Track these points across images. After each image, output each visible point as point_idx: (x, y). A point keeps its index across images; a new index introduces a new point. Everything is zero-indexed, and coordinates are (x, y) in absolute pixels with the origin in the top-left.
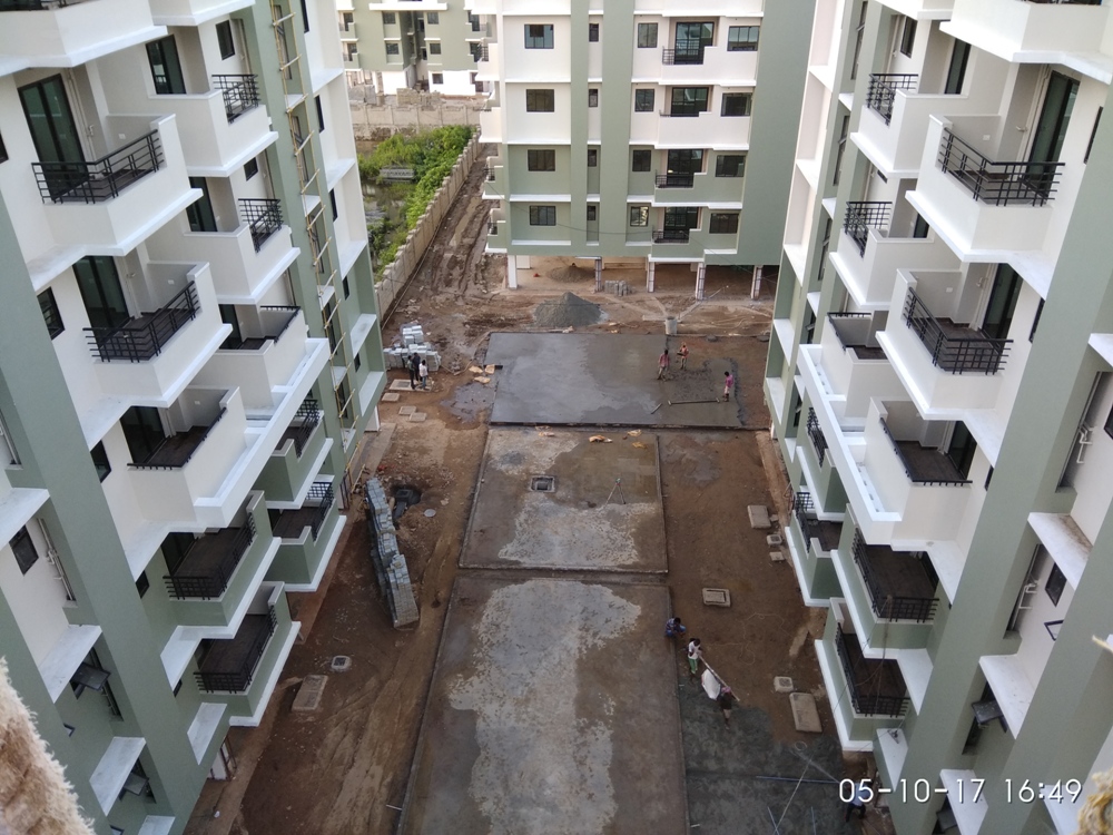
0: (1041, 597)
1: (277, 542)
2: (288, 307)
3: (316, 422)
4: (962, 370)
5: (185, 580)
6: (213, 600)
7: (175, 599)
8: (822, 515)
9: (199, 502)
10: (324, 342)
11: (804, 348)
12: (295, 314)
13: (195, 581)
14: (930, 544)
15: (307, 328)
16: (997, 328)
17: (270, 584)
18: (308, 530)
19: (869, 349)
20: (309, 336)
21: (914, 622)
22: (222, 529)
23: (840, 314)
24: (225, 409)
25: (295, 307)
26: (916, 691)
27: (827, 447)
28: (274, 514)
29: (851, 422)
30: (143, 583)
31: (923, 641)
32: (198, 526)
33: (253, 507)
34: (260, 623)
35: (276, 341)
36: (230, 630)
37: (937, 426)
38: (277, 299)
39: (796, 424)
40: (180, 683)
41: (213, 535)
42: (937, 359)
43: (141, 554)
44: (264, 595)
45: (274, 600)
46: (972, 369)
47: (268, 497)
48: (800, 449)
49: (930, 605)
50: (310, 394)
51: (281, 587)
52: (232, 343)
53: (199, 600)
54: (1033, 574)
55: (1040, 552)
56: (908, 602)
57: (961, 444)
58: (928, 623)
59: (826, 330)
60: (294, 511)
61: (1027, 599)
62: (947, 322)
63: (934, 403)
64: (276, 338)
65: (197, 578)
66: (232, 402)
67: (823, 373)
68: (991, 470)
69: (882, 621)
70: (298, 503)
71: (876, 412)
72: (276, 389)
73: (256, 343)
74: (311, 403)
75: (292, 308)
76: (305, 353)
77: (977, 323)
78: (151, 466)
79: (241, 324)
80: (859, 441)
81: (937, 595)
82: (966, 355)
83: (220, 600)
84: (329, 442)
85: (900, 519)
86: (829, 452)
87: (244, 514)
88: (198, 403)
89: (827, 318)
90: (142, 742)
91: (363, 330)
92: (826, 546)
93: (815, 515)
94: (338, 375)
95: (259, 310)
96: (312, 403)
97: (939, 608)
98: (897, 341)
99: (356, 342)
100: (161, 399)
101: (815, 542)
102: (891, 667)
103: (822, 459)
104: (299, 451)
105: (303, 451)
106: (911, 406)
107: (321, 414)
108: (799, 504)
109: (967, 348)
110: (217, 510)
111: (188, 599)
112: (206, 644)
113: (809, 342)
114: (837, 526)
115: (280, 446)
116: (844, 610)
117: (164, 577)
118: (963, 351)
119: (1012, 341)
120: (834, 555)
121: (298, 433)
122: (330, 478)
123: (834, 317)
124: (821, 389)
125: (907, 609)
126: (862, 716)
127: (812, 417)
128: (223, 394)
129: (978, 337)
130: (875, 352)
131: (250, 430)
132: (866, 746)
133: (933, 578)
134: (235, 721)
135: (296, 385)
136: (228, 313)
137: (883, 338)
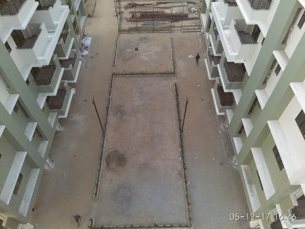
0: (273, 73)
1: (63, 69)
3: (68, 33)
4: (259, 9)
5: (39, 81)
6: (48, 86)
7: (37, 86)
8: (215, 55)
9: (39, 58)
10: (67, 7)
11: (213, 3)
13: (42, 81)
14: (245, 61)
15: (61, 2)
17: (64, 81)
18: (71, 65)
19: (232, 3)
20: (62, 5)
21: (238, 82)
24: (41, 29)
26: (237, 100)
27: (218, 34)
29: (226, 26)
30: (28, 82)
31: (240, 87)
32: (40, 65)
33: (54, 59)
36: (55, 93)
37: (250, 26)
39: (209, 28)
40: (43, 108)
41: (44, 67)
42: (252, 5)
44: (62, 84)
45: (65, 85)
46: (262, 8)
48: (210, 36)
49: (243, 77)
50: (65, 24)
51: (66, 82)
52: (39, 8)
53: (44, 86)
54: (272, 67)
55: (275, 61)
56: (237, 77)
57: (256, 31)
58: (242, 82)
61: (270, 74)
63: (250, 20)
64: (52, 6)
66: (43, 27)
67: (218, 11)
68: (264, 39)
69: (230, 83)
70: (67, 57)
71: (233, 23)
72: (55, 23)
73: (46, 8)
74: (66, 27)
76: (62, 11)
78: (23, 48)
79: (41, 2)
80: (227, 32)
81: (245, 75)
82: (261, 4)
83: (50, 86)
84: (73, 39)
85: (237, 54)
86: (219, 36)
88: (32, 28)
90: (36, 123)
92: (216, 64)
93: (213, 55)
94: (73, 17)
97: (245, 78)
99: (77, 6)
100: (22, 27)
101: (213, 62)
102: (231, 94)
103: (216, 38)
104: (65, 42)
106: (243, 20)
107: (69, 30)
108: (210, 51)
109: (261, 2)
110: (44, 60)
111: (41, 86)
113: (214, 1)
114: (220, 57)
116: (220, 80)
117: (33, 80)
120: (218, 66)
121: (64, 36)
122: (75, 50)
124: (218, 17)
125: (237, 79)
126: (223, 107)
127: (215, 25)
128: (39, 25)
130: (234, 4)
131: (50, 36)
132: (223, 114)
133: (245, 70)
134: (60, 117)
135: (61, 21)
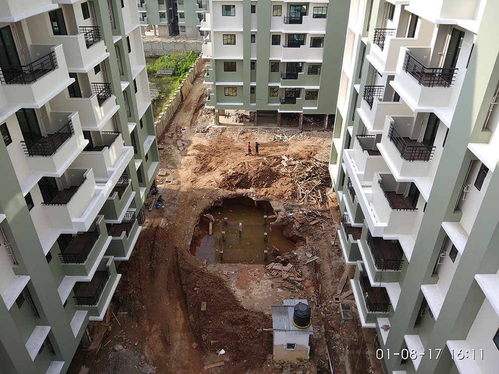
0: (448, 259)
1: (110, 238)
2: (114, 132)
3: (128, 184)
4: (413, 160)
5: (68, 255)
6: (81, 264)
7: (64, 264)
8: (353, 224)
9: (74, 220)
10: (131, 149)
11: (346, 151)
12: (118, 135)
13: (73, 255)
15: (123, 142)
16: (429, 141)
17: (107, 257)
18: (124, 232)
19: (374, 151)
20: (124, 146)
21: (393, 271)
22: (85, 232)
23: (362, 136)
24: (86, 178)
25: (117, 132)
26: (394, 300)
27: (356, 194)
28: (108, 226)
29: (366, 183)
30: (49, 257)
31: (397, 279)
32: (74, 231)
33: (99, 222)
34: (102, 274)
35: (109, 148)
36: (89, 277)
37: (403, 184)
38: (110, 129)
39: (343, 184)
40: (66, 301)
41: (81, 235)
42: (403, 155)
43: (48, 243)
44: (104, 262)
45: (109, 264)
46: (418, 159)
47: (106, 218)
48: (344, 195)
49: (400, 263)
50: (125, 171)
51: (112, 258)
52: (88, 148)
53: (75, 264)
54: (444, 249)
55: (447, 239)
56: (390, 262)
57: (413, 193)
58: (399, 271)
59: (356, 143)
60: (118, 224)
61: (441, 260)
62: (407, 139)
63: (402, 174)
64: (109, 146)
65: (74, 254)
66: (90, 174)
67: (354, 162)
68: (426, 203)
69: (380, 270)
70: (120, 220)
71: (377, 178)
72: (109, 169)
73: (100, 148)
75: (116, 133)
76: (123, 153)
77: (421, 139)
78: (52, 204)
79: (93, 140)
80: (369, 191)
81: (403, 259)
82: (415, 153)
83: (84, 264)
84: (134, 194)
85: (386, 225)
86: (356, 197)
87: (95, 226)
88: (73, 175)
89: (356, 138)
90: (48, 328)
91: (149, 143)
92: (355, 239)
93: (351, 225)
94: (138, 164)
95: (101, 133)
96: (126, 176)
97: (404, 264)
98: (386, 148)
99: (146, 148)
100: (56, 173)
101: (350, 236)
102: (383, 290)
103: (353, 198)
104: (120, 198)
105: (122, 198)
106: (391, 176)
107: (130, 180)
108: (343, 220)
109: (416, 150)
110: (82, 223)
111: (69, 264)
112: (78, 285)
113: (348, 148)
114: (360, 229)
115: (111, 195)
116: (363, 266)
117: (59, 254)
118: (414, 152)
119: (435, 147)
120: (359, 241)
121: (119, 189)
122: (135, 210)
123: (359, 137)
124: (353, 169)
125: (390, 265)
126: (371, 312)
127: (349, 181)
128: (85, 171)
129: (421, 145)
130: (377, 152)
131: (97, 187)
132: (373, 325)
133: (401, 252)
134: (92, 318)
135: (118, 168)
136: (87, 134)
137: (380, 146)
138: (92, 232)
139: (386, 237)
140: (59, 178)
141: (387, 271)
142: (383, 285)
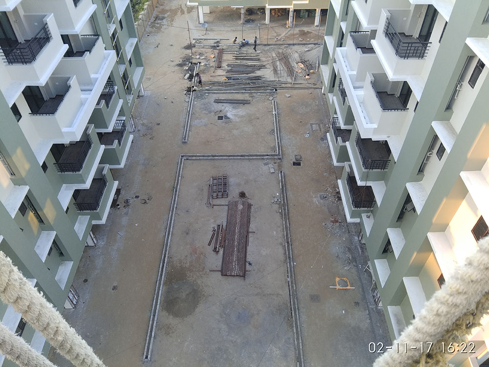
0: (434, 157)
1: (103, 147)
2: (94, 35)
3: (114, 92)
4: (408, 57)
5: (64, 165)
6: (77, 173)
7: (61, 173)
8: (343, 127)
9: (64, 130)
10: (114, 52)
11: (338, 49)
12: (98, 39)
14: (388, 137)
15: (104, 46)
16: (425, 37)
17: (102, 165)
18: (116, 142)
19: (368, 49)
20: (106, 50)
21: (380, 170)
22: (77, 142)
23: (355, 32)
24: (70, 86)
25: (97, 35)
26: (379, 198)
27: (347, 96)
28: (100, 135)
29: (358, 84)
30: (44, 167)
31: (383, 178)
32: (66, 141)
33: (90, 132)
34: (100, 182)
35: (90, 53)
36: (87, 185)
37: (396, 83)
38: (88, 31)
39: (333, 86)
40: (68, 208)
41: (73, 145)
42: (398, 52)
43: (42, 154)
44: (100, 170)
45: (105, 172)
46: (412, 56)
47: (96, 127)
48: (335, 98)
49: (386, 163)
50: (109, 78)
51: (107, 167)
52: (69, 54)
53: (71, 173)
54: (431, 148)
55: (436, 138)
56: (377, 162)
57: (405, 92)
58: (385, 170)
59: (349, 40)
60: (109, 133)
61: (428, 157)
62: (403, 34)
63: (395, 73)
64: (90, 51)
65: (69, 164)
66: (73, 82)
67: (346, 62)
68: (418, 103)
69: (366, 170)
70: (110, 129)
71: (369, 78)
72: (93, 76)
73: (81, 54)
74: (110, 82)
75: (96, 35)
76: (105, 58)
77: (416, 35)
78: (40, 114)
79: (72, 45)
80: (361, 92)
81: (390, 158)
82: (410, 50)
83: (80, 172)
84: (121, 102)
85: (376, 127)
86: (347, 98)
87: (85, 134)
88: (57, 83)
89: (349, 34)
90: (55, 233)
91: (131, 46)
92: (344, 141)
93: (340, 127)
94: (122, 68)
95: (80, 37)
97: (390, 164)
98: (380, 44)
99: (128, 52)
100: (39, 82)
101: (339, 139)
102: (369, 188)
103: (344, 102)
104: (107, 104)
105: (109, 106)
106: (385, 75)
107: (116, 88)
108: (333, 122)
109: (411, 47)
110: (73, 133)
111: (66, 173)
112: (77, 193)
113: (341, 46)
114: (350, 131)
115: (98, 103)
116: (351, 167)
117: (54, 164)
118: (409, 48)
119: (431, 43)
120: (347, 144)
121: (106, 97)
122: (124, 118)
123: (352, 34)
124: (345, 69)
125: (377, 165)
126: (356, 209)
127: (341, 83)
128: (68, 79)
129: (416, 42)
130: (371, 50)
131: (83, 96)
132: (357, 220)
133: (389, 151)
134: (94, 222)
135: (102, 74)
136: (65, 39)
137: (374, 43)
138: (84, 142)
139: (375, 138)
140: (43, 87)
141: (374, 170)
142: (369, 184)
